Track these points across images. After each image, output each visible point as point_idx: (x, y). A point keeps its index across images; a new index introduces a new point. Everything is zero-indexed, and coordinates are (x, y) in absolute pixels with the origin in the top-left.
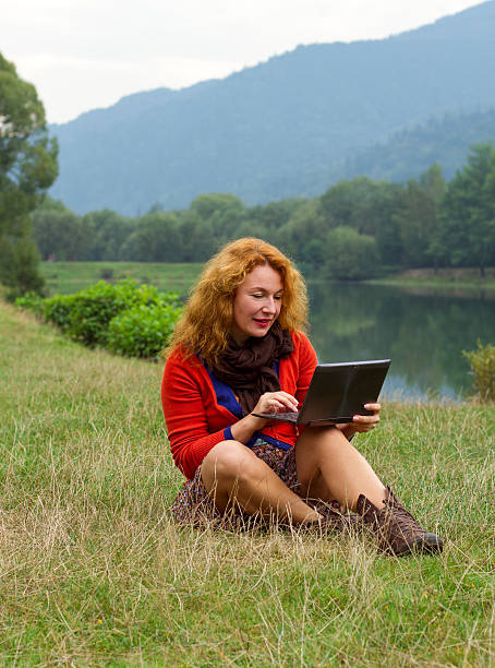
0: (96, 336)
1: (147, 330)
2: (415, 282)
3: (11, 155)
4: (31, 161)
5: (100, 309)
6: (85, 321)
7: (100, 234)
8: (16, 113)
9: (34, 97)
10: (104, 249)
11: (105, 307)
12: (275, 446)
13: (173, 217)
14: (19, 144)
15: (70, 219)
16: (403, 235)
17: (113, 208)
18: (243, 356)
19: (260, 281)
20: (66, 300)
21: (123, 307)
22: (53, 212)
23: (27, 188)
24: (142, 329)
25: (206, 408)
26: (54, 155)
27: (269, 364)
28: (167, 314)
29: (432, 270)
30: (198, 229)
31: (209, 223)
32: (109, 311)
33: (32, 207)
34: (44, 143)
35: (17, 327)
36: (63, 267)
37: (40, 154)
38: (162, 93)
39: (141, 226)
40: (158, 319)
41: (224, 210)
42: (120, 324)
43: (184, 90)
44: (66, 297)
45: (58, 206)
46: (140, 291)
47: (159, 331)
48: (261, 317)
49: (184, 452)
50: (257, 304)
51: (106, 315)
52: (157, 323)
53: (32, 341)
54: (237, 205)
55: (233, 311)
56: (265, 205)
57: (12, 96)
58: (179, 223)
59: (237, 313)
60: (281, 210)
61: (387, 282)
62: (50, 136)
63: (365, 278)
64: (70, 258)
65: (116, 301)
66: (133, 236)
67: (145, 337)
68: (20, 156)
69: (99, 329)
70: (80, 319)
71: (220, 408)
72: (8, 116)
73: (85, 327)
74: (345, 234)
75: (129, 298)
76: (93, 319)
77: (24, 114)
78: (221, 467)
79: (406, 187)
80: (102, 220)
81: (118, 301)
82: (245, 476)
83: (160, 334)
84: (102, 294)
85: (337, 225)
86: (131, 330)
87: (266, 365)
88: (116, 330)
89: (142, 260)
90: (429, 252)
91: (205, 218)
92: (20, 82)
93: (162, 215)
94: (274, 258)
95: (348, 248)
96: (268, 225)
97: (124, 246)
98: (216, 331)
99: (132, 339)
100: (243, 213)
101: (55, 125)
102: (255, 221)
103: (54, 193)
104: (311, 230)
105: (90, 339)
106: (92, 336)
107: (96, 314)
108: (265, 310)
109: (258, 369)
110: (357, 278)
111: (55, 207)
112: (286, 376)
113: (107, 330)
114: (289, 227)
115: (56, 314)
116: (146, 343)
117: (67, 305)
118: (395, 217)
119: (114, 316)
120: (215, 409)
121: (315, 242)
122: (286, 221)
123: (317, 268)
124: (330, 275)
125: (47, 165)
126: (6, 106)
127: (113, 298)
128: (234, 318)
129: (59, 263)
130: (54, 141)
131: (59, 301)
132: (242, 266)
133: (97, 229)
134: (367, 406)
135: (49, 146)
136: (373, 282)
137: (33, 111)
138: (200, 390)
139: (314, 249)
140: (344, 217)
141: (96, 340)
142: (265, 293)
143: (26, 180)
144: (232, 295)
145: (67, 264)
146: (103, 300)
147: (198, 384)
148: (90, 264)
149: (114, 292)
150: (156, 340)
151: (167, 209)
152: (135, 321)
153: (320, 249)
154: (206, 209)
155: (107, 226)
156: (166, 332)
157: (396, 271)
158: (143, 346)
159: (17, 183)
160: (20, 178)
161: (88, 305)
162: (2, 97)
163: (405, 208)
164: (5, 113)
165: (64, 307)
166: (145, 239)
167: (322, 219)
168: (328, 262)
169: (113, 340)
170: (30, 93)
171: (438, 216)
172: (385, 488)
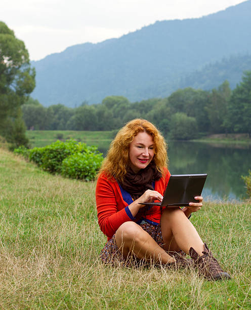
0: (56, 168)
1: (81, 165)
2: (216, 141)
3: (12, 76)
4: (22, 79)
5: (57, 154)
6: (50, 161)
7: (57, 116)
8: (15, 55)
9: (23, 47)
10: (58, 124)
11: (60, 154)
12: (151, 224)
13: (93, 108)
14: (16, 71)
15: (41, 109)
16: (210, 117)
17: (63, 103)
18: (137, 178)
19: (140, 140)
20: (40, 150)
21: (69, 154)
22: (32, 105)
23: (20, 93)
24: (79, 165)
26: (34, 77)
27: (150, 183)
28: (91, 157)
29: (224, 135)
30: (106, 114)
31: (111, 111)
32: (62, 155)
33: (22, 103)
34: (28, 70)
35: (15, 164)
36: (37, 133)
37: (26, 76)
38: (88, 45)
39: (77, 113)
40: (87, 160)
41: (120, 104)
42: (67, 162)
43: (99, 44)
44: (40, 148)
45: (36, 103)
46: (78, 145)
47: (88, 165)
48: (141, 158)
51: (61, 157)
52: (86, 162)
53: (23, 171)
54: (126, 101)
55: (129, 155)
56: (139, 102)
57: (13, 47)
58: (96, 110)
60: (148, 104)
61: (201, 141)
62: (32, 67)
63: (190, 139)
64: (41, 128)
65: (66, 151)
66: (73, 117)
67: (80, 169)
68: (16, 77)
69: (57, 165)
70: (48, 159)
71: (124, 202)
72: (10, 57)
73: (50, 164)
74: (181, 116)
75: (72, 149)
76: (54, 159)
77: (18, 56)
79: (211, 93)
80: (57, 109)
81: (67, 151)
82: (137, 239)
83: (88, 167)
84: (59, 147)
85: (174, 112)
86: (73, 165)
88: (66, 165)
89: (78, 130)
90: (223, 125)
91: (109, 109)
92: (17, 39)
93: (88, 107)
94: (148, 129)
95: (182, 124)
96: (141, 112)
97: (69, 122)
99: (74, 170)
100: (129, 106)
101: (34, 61)
102: (135, 110)
103: (34, 96)
104: (163, 114)
105: (52, 170)
106: (53, 168)
107: (55, 157)
108: (143, 154)
109: (144, 185)
110: (186, 139)
112: (158, 188)
113: (61, 165)
114: (152, 113)
115: (35, 157)
116: (81, 171)
117: (41, 152)
118: (206, 108)
119: (65, 158)
121: (165, 120)
122: (150, 110)
124: (173, 137)
125: (30, 82)
126: (9, 52)
127: (64, 149)
128: (129, 158)
129: (36, 131)
130: (34, 69)
131: (37, 151)
132: (132, 133)
133: (55, 114)
134: (196, 198)
135: (31, 72)
136: (194, 141)
137: (23, 54)
139: (164, 124)
140: (180, 108)
141: (55, 170)
142: (143, 146)
143: (19, 89)
144: (128, 147)
145: (40, 131)
146: (59, 150)
147: (113, 189)
148: (51, 132)
149: (65, 146)
150: (86, 170)
151: (90, 104)
152: (75, 161)
153: (167, 124)
154: (110, 104)
155: (60, 112)
156: (91, 166)
157: (206, 135)
158: (79, 173)
159: (15, 91)
160: (16, 89)
161: (51, 153)
162: (7, 47)
163: (211, 103)
164: (8, 55)
165: (39, 154)
166: (79, 119)
167: (169, 109)
168: (172, 131)
169: (64, 170)
170: (21, 45)
171: (228, 107)
172: (203, 244)
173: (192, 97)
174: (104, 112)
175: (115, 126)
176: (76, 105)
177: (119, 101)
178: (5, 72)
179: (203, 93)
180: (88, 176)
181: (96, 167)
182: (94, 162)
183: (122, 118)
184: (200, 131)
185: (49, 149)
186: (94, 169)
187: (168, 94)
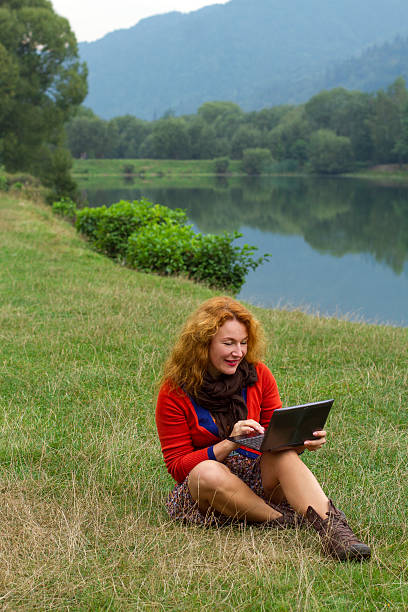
0: (118, 247)
1: (158, 246)
2: (383, 175)
3: (49, 76)
4: (65, 82)
5: (121, 226)
6: (108, 235)
7: (124, 135)
8: (53, 42)
9: (67, 29)
10: (126, 148)
11: (125, 224)
12: (245, 456)
13: (183, 122)
14: (56, 68)
15: (98, 124)
16: (374, 137)
17: (133, 113)
18: (218, 388)
19: (229, 332)
20: (94, 213)
21: (139, 224)
22: (84, 118)
23: (63, 105)
24: (155, 246)
25: (190, 428)
26: (84, 77)
27: (239, 392)
28: (175, 233)
29: (397, 165)
30: (204, 132)
31: (212, 127)
32: (128, 226)
33: (66, 119)
34: (76, 67)
35: (53, 241)
36: (92, 164)
37: (72, 76)
38: (174, 15)
39: (156, 129)
40: (168, 237)
41: (225, 115)
42: (136, 239)
43: (192, 13)
44: (93, 209)
45: (89, 113)
46: (153, 209)
47: (169, 247)
48: (230, 359)
49: (175, 464)
50: (228, 350)
51: (126, 230)
52: (167, 241)
53: (66, 256)
54: (236, 111)
55: (209, 355)
56: (259, 110)
57: (50, 29)
58: (188, 126)
59: (212, 356)
60: (273, 115)
61: (360, 176)
62: (81, 61)
63: (341, 172)
64: (98, 156)
65: (133, 219)
66: (151, 137)
67: (157, 252)
68: (57, 77)
69: (121, 242)
70: (105, 233)
71: (201, 428)
72: (46, 46)
73: (109, 240)
74: (326, 135)
75: (144, 216)
76: (116, 233)
77: (59, 43)
78: (203, 482)
79: (376, 97)
80: (124, 123)
81: (135, 219)
82: (221, 489)
83: (169, 250)
84: (123, 213)
85: (318, 128)
86: (146, 246)
87: (236, 393)
88: (134, 244)
90: (395, 150)
91: (210, 122)
92: (56, 16)
93: (174, 121)
94: (240, 314)
95: (327, 147)
96: (261, 128)
97: (143, 145)
98: (195, 371)
99: (146, 254)
100: (241, 117)
101: (85, 43)
102: (252, 125)
103: (86, 104)
104: (297, 132)
105: (112, 250)
106: (114, 248)
107: (117, 229)
108: (234, 354)
109: (229, 397)
110: (335, 172)
111: (86, 114)
112: (252, 400)
113: (127, 243)
114: (279, 129)
115: (85, 224)
116: (158, 257)
117: (94, 216)
118: (366, 122)
119: (132, 232)
120: (197, 429)
121: (300, 142)
122: (276, 125)
123: (302, 164)
124: (313, 169)
125: (78, 86)
126: (44, 37)
127: (132, 216)
128: (210, 360)
129: (89, 160)
130: (84, 65)
131: (88, 214)
132: (215, 322)
133: (121, 132)
134: (315, 433)
135: (80, 70)
136: (348, 175)
137: (66, 41)
138: (185, 415)
139: (299, 148)
140: (324, 121)
141: (118, 251)
142: (234, 341)
143: (62, 98)
144: (209, 344)
146: (123, 218)
147: (184, 412)
148: (115, 161)
149: (132, 211)
150: (166, 255)
151: (178, 114)
152: (149, 239)
153: (304, 148)
154: (210, 114)
155: (129, 129)
156: (175, 248)
157: (366, 167)
158: (155, 260)
159: (54, 100)
160: (56, 96)
161: (111, 222)
162: (41, 29)
163: (375, 114)
164: (42, 43)
165: (92, 219)
166: (160, 140)
167: (306, 123)
168: (311, 159)
169: (131, 253)
170: (64, 26)
171: (402, 121)
172: (327, 500)
173: (345, 102)
174: (201, 128)
175: (220, 151)
176: (155, 115)
177: (225, 110)
178: (38, 69)
179: (363, 97)
180: (169, 263)
181: (182, 249)
182: (180, 242)
183: (230, 136)
184: (358, 159)
185: (106, 217)
186: (178, 252)
187: (305, 98)
